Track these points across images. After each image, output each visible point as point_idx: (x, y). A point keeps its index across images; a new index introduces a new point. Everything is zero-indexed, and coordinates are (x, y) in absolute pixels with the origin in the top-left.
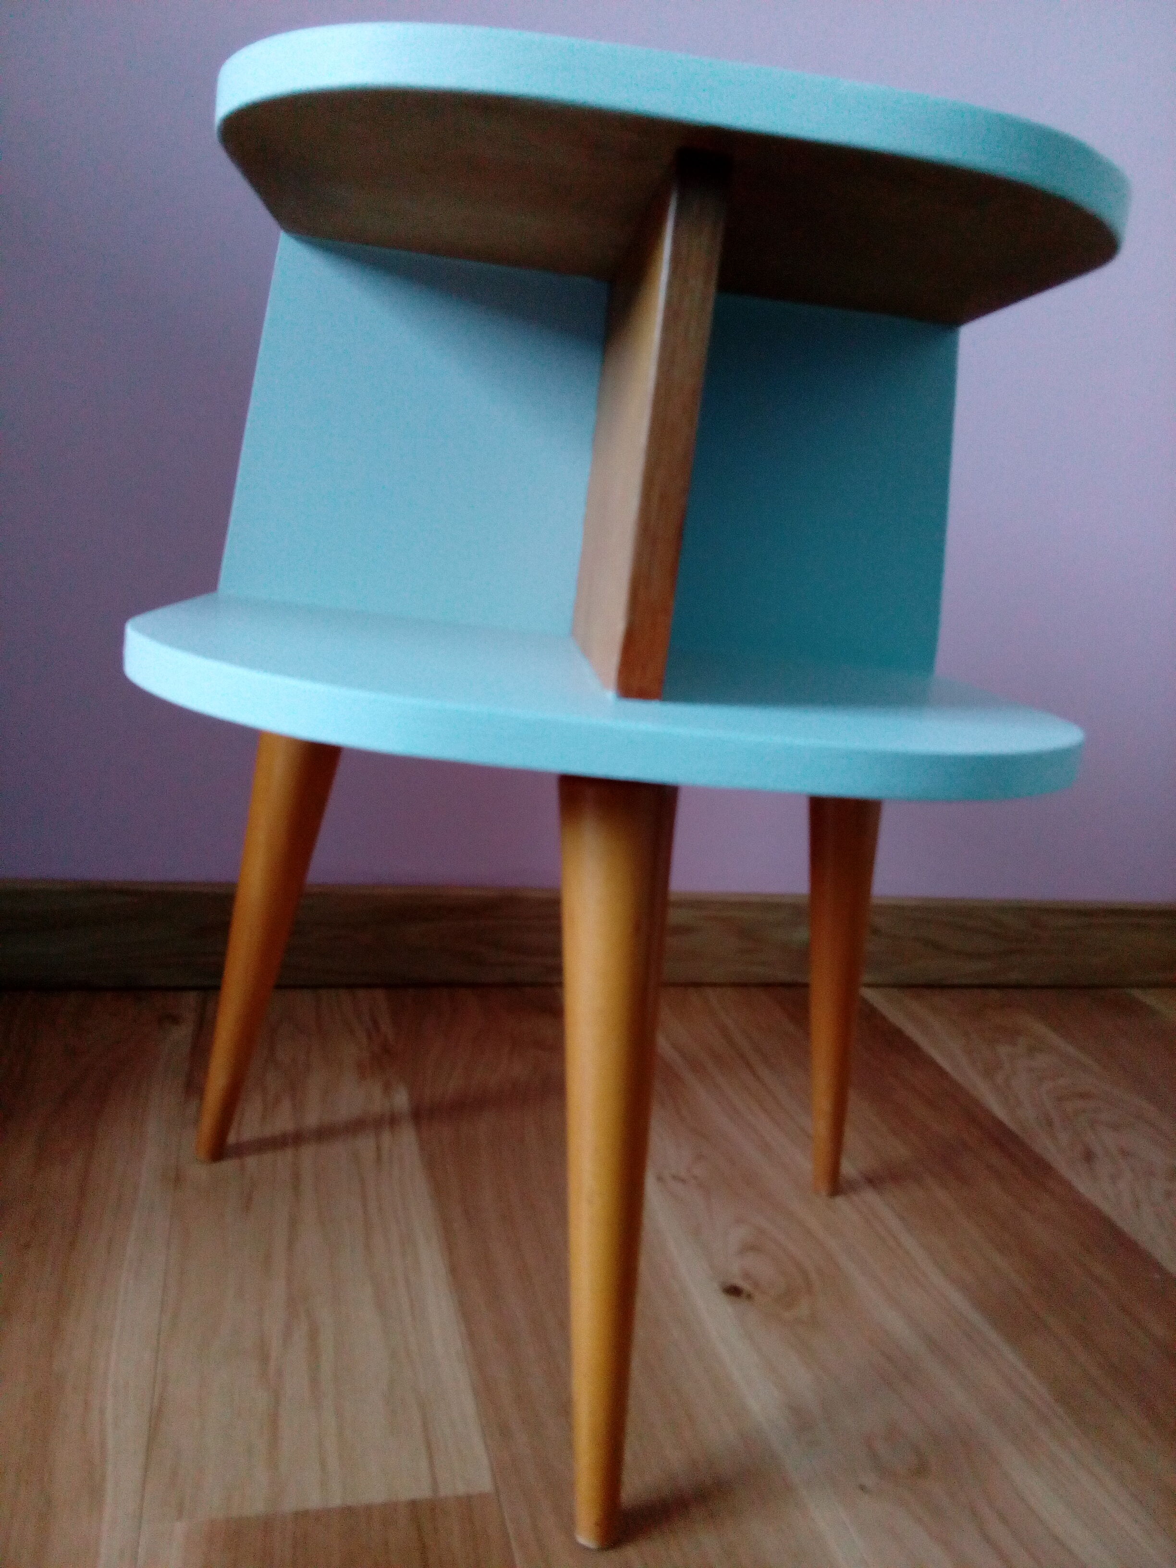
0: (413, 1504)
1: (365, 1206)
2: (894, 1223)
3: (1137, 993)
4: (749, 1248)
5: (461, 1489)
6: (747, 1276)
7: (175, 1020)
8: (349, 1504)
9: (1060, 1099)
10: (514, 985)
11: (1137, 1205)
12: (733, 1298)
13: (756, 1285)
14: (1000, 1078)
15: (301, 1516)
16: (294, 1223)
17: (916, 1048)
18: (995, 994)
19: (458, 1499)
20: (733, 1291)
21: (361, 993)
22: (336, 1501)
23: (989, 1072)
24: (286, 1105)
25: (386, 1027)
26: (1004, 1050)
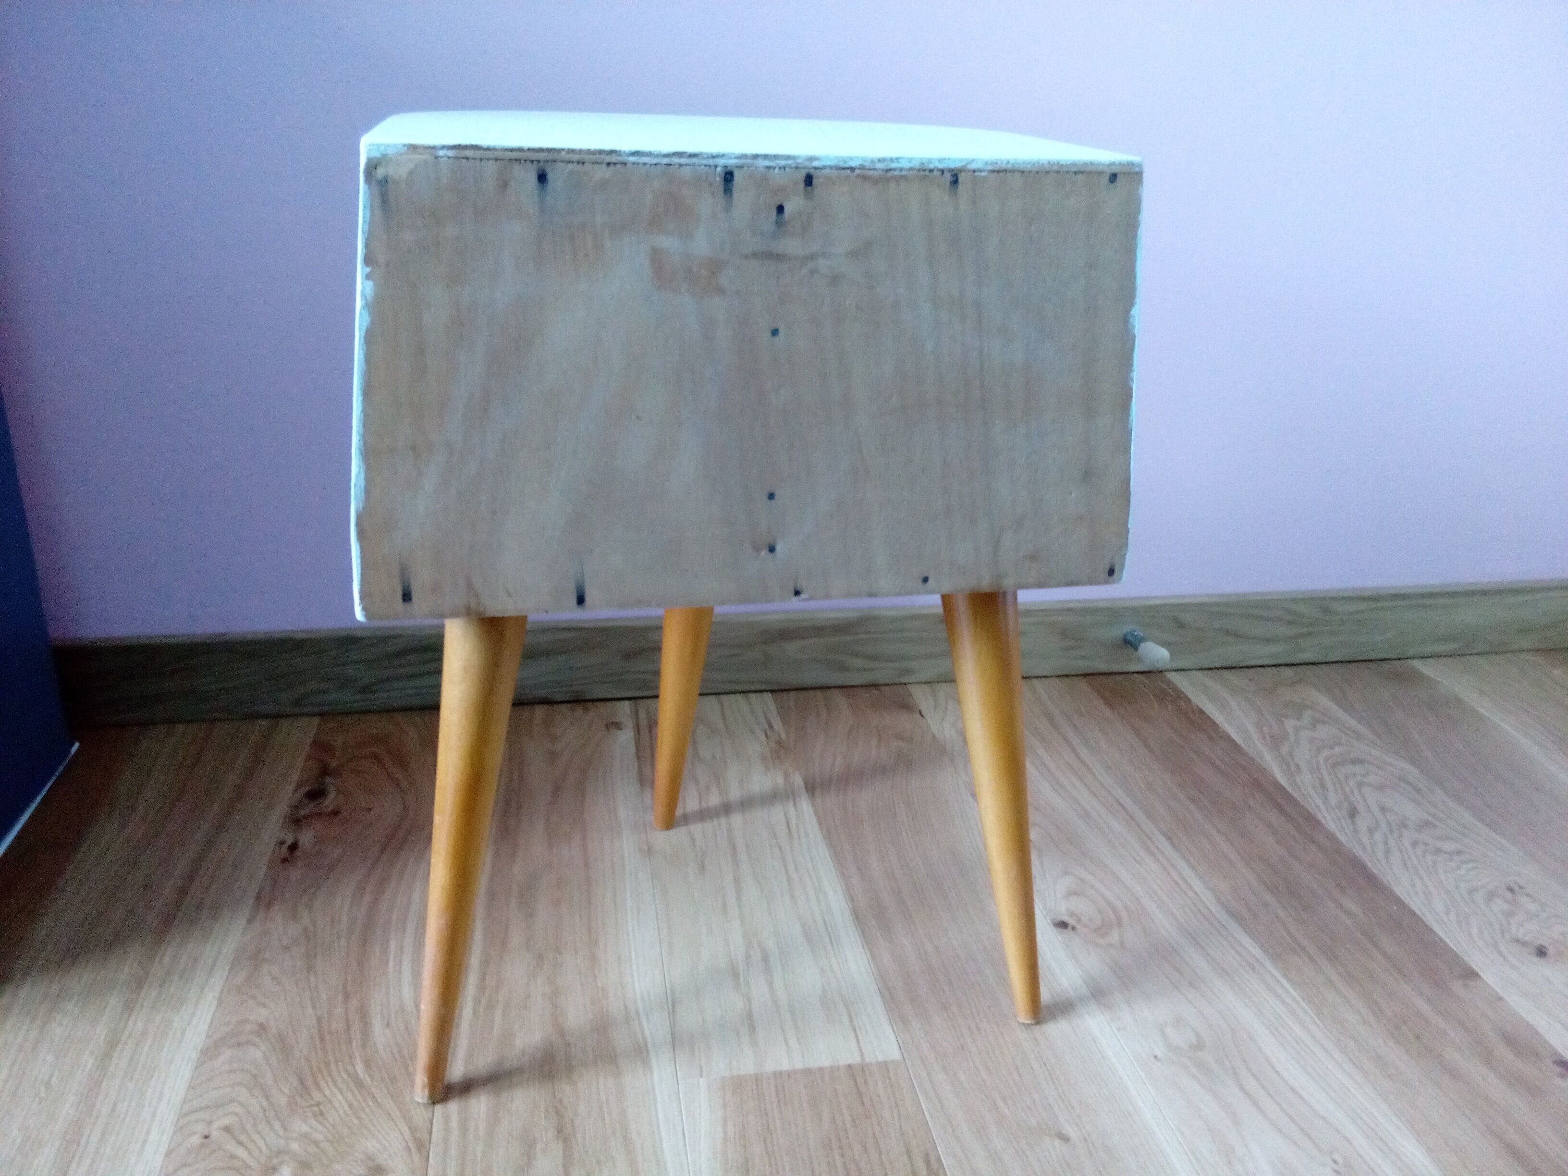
0: (850, 1066)
1: (785, 866)
2: (1188, 873)
3: (1417, 664)
4: (1072, 893)
5: (880, 1058)
6: (1072, 914)
7: (618, 726)
8: (807, 1066)
9: (1334, 766)
10: (875, 686)
11: (1387, 852)
12: (1060, 930)
13: (1079, 921)
14: (1285, 749)
15: (777, 1075)
16: (737, 881)
17: (1214, 724)
18: (1288, 672)
19: (879, 1064)
20: (1062, 925)
21: (753, 697)
22: (799, 1065)
23: (1276, 742)
24: (714, 790)
25: (777, 725)
26: (1290, 724)
